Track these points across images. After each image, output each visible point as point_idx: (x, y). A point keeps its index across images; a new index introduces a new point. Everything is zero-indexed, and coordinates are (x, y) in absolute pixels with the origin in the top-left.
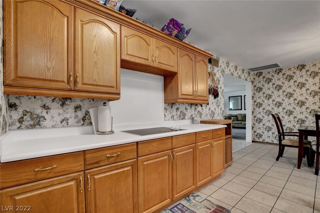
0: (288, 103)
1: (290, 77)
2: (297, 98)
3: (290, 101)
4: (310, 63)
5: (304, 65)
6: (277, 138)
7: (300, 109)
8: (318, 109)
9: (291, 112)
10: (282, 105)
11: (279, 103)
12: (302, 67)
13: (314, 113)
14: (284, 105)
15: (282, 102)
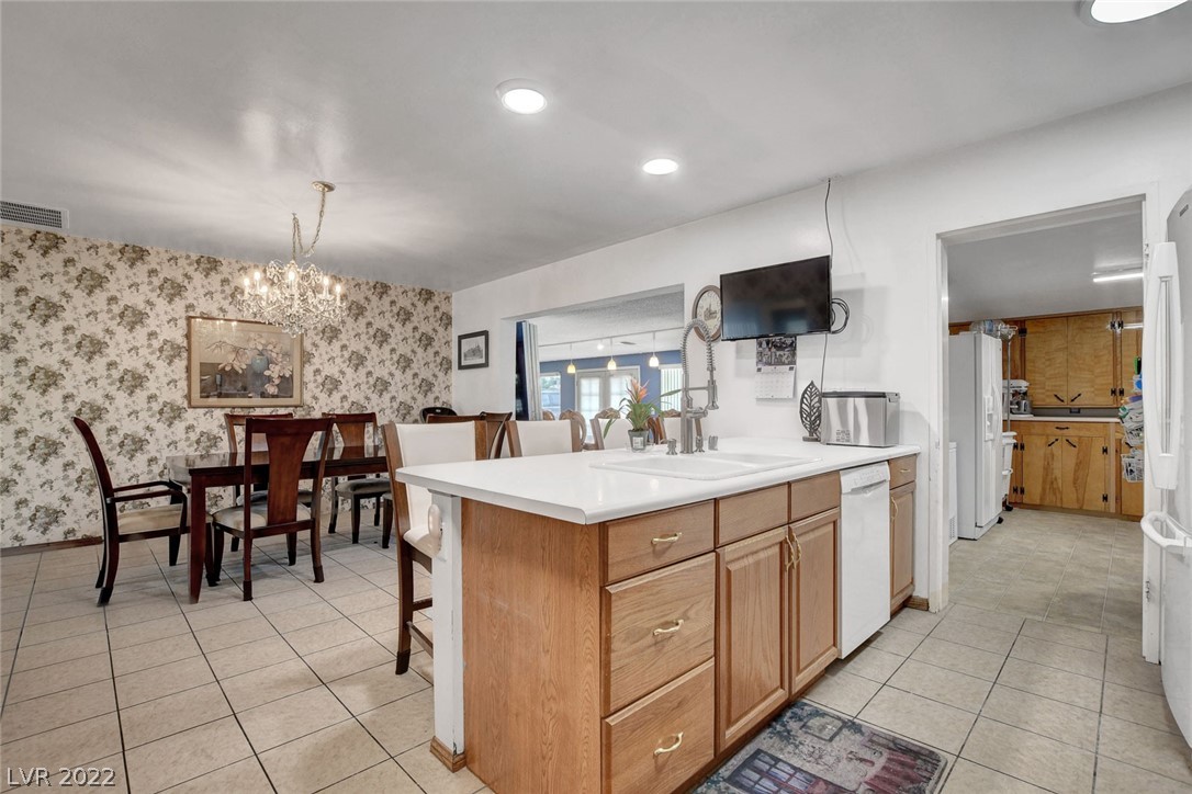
0: (85, 378)
1: (93, 279)
2: (118, 361)
3: (92, 369)
4: (162, 250)
5: (142, 250)
6: (38, 521)
7: (129, 402)
8: (181, 402)
9: (98, 412)
10: (59, 382)
11: (46, 373)
12: (136, 254)
13: (172, 414)
14: (68, 385)
15: (60, 369)
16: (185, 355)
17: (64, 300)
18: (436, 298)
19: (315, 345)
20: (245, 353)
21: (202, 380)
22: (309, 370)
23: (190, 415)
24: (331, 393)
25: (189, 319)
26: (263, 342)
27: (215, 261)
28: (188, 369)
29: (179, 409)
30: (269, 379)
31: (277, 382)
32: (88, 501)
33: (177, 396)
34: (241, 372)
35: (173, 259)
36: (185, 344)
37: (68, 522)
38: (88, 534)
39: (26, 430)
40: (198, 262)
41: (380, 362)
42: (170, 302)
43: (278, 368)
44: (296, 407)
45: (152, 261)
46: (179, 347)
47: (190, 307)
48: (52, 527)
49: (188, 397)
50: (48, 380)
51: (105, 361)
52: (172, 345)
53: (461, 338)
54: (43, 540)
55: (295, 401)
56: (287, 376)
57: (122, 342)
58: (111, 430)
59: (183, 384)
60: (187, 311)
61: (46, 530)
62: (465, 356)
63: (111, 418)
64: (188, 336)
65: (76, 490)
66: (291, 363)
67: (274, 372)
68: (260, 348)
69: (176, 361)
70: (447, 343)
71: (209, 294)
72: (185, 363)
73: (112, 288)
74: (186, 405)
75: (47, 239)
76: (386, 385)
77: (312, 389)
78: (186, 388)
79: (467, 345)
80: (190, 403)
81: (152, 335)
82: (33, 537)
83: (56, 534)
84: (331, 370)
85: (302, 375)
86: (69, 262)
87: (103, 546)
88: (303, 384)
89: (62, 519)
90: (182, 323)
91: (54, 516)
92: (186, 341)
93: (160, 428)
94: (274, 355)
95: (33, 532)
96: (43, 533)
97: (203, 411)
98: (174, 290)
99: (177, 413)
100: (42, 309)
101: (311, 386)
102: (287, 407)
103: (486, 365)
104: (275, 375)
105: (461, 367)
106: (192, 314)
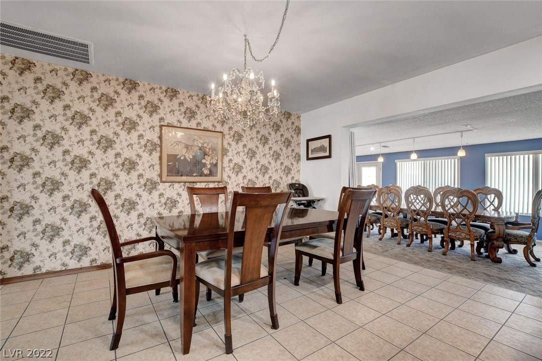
0: (102, 163)
1: (107, 101)
2: (121, 152)
3: (107, 157)
4: (146, 83)
5: (135, 83)
6: (76, 254)
7: (128, 178)
8: (156, 179)
9: (109, 185)
10: (88, 165)
11: (80, 160)
12: (131, 85)
13: (151, 186)
14: (93, 167)
15: (88, 157)
16: (159, 149)
17: (91, 113)
18: (292, 117)
19: (229, 144)
20: (192, 149)
21: (168, 165)
22: (226, 159)
23: (161, 187)
24: (237, 174)
25: (161, 126)
26: (202, 142)
27: (176, 91)
28: (160, 158)
29: (155, 183)
30: (205, 165)
31: (209, 166)
32: (104, 241)
33: (154, 175)
34: (189, 160)
35: (152, 89)
36: (159, 143)
37: (93, 254)
38: (104, 262)
39: (69, 196)
40: (166, 91)
41: (264, 156)
42: (150, 116)
43: (209, 158)
44: (219, 182)
45: (141, 90)
46: (155, 144)
47: (162, 119)
48: (84, 258)
49: (160, 176)
50: (81, 164)
51: (114, 152)
52: (152, 143)
53: (308, 141)
54: (78, 266)
55: (218, 178)
56: (215, 163)
57: (123, 140)
58: (117, 196)
59: (157, 167)
60: (160, 122)
61: (80, 259)
62: (312, 151)
63: (117, 189)
64: (160, 138)
65: (97, 234)
66: (217, 155)
67: (207, 161)
68: (200, 145)
69: (154, 153)
70: (299, 144)
71: (172, 111)
72: (158, 154)
73: (118, 106)
74: (159, 181)
75: (82, 75)
76: (267, 169)
77: (228, 172)
78: (159, 170)
79: (313, 145)
80: (161, 179)
81: (141, 136)
82: (73, 264)
83: (86, 262)
84: (237, 160)
85: (222, 163)
86: (94, 89)
87: (112, 269)
88: (223, 168)
89: (89, 253)
90: (157, 129)
91: (85, 250)
92: (159, 141)
93: (145, 195)
94: (207, 150)
95: (72, 260)
96: (79, 261)
97: (168, 184)
98: (153, 108)
99: (154, 185)
100: (78, 119)
101: (227, 169)
102: (214, 182)
103: (329, 157)
104: (208, 163)
105: (308, 159)
106: (163, 123)
